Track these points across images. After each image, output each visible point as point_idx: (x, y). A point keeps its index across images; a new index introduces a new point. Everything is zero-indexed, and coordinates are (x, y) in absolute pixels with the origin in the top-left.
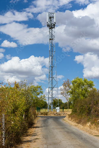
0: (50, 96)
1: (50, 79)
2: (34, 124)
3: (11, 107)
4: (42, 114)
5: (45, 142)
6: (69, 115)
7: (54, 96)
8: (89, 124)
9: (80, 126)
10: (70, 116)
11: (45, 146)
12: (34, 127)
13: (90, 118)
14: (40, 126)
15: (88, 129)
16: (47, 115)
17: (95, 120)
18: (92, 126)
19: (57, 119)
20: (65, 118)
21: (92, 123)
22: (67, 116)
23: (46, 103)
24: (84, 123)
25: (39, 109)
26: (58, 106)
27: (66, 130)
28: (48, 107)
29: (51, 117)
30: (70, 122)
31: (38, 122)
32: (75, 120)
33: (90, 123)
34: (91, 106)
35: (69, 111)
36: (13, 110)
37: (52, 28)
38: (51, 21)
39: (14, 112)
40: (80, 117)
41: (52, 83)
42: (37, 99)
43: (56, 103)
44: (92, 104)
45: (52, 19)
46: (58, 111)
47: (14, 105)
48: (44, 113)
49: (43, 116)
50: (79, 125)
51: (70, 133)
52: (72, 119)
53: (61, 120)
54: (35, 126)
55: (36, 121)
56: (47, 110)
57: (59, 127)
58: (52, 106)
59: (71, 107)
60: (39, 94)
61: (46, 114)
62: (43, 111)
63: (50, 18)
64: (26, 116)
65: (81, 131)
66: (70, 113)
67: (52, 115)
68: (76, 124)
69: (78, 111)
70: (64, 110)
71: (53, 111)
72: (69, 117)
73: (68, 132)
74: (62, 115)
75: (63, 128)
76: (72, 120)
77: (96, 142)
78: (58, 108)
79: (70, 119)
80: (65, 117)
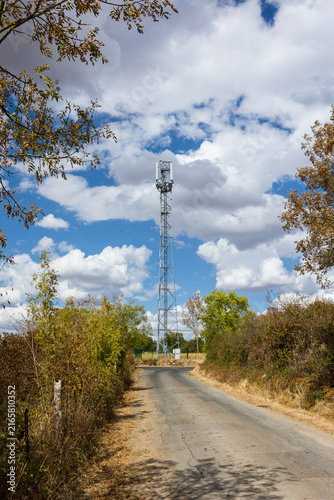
0: (161, 327)
1: (162, 292)
2: (133, 382)
3: (98, 348)
4: (145, 362)
5: (164, 418)
6: (200, 365)
7: (169, 327)
8: (244, 383)
9: (227, 387)
10: (202, 366)
11: (165, 426)
12: (134, 389)
13: (245, 371)
14: (145, 387)
15: (245, 393)
16: (155, 364)
17: (257, 375)
18: (251, 388)
19: (176, 372)
20: (192, 372)
21: (251, 381)
22: (197, 367)
23: (150, 339)
24: (235, 382)
25: (139, 352)
26: (176, 347)
27: (200, 394)
28: (158, 349)
29: (165, 369)
30: (204, 379)
31: (140, 377)
32: (215, 375)
33: (246, 381)
34: (246, 346)
35: (200, 358)
36: (102, 353)
37: (166, 191)
38: (164, 177)
39: (102, 357)
40: (225, 368)
41: (166, 301)
42: (136, 332)
43: (173, 341)
44: (250, 342)
45: (166, 173)
46: (177, 357)
47: (103, 343)
48: (150, 360)
49: (148, 366)
50: (224, 384)
51: (208, 400)
52: (207, 372)
53: (185, 375)
54: (136, 386)
55: (135, 377)
56: (156, 356)
57: (183, 388)
58: (165, 347)
59: (203, 349)
60: (139, 323)
61: (154, 362)
62: (146, 356)
63: (162, 171)
64: (120, 366)
65: (230, 397)
66: (201, 361)
67: (166, 365)
68: (219, 384)
69: (221, 357)
70: (190, 354)
71: (167, 356)
72: (202, 369)
73: (205, 400)
74: (186, 365)
75: (194, 391)
76: (209, 375)
77: (265, 418)
78: (177, 351)
79: (204, 372)
80: (192, 368)
